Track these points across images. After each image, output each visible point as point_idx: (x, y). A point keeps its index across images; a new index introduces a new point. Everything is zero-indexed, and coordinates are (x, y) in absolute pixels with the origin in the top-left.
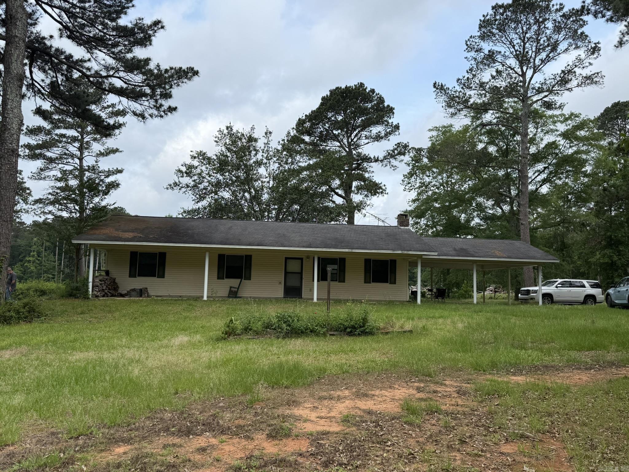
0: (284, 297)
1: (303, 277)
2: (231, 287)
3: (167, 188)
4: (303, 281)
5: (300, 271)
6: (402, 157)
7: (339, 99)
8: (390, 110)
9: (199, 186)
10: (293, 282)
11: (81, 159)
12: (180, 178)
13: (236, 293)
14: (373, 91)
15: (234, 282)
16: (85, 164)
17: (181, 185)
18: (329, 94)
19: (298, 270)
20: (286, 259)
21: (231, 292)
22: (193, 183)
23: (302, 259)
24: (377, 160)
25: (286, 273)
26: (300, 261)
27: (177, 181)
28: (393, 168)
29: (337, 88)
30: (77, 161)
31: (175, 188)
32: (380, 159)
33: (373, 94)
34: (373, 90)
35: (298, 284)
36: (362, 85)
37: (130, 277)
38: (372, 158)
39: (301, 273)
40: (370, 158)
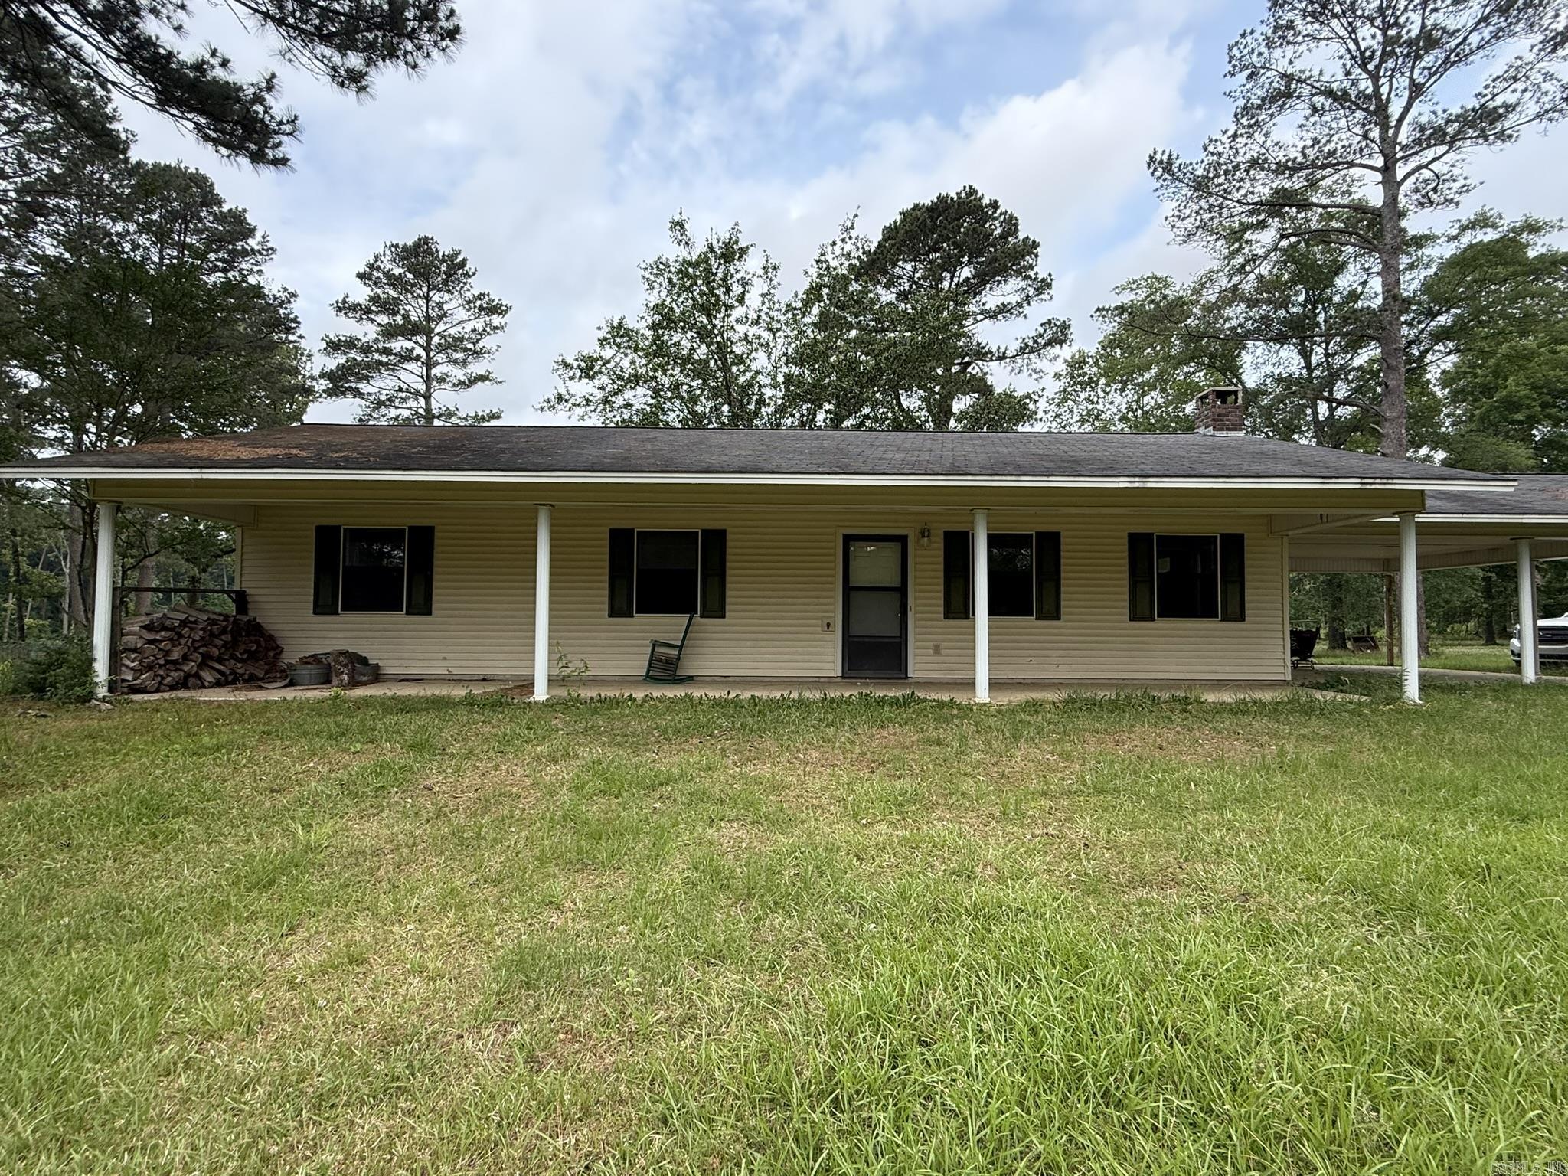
0: (843, 677)
1: (911, 602)
2: (655, 644)
3: (542, 409)
4: (910, 614)
5: (896, 582)
6: (1056, 350)
7: (925, 220)
8: (1030, 247)
9: (613, 399)
10: (876, 624)
11: (427, 397)
12: (568, 383)
13: (673, 664)
14: (994, 205)
15: (668, 626)
16: (434, 405)
17: (572, 401)
18: (898, 218)
19: (892, 579)
20: (848, 539)
21: (654, 660)
22: (599, 395)
23: (902, 540)
24: (1002, 358)
25: (848, 590)
26: (896, 547)
27: (563, 391)
28: (1035, 376)
29: (916, 207)
30: (422, 401)
31: (559, 407)
32: (1009, 354)
33: (995, 212)
34: (996, 202)
35: (891, 631)
36: (972, 191)
37: (315, 613)
38: (994, 350)
39: (902, 591)
40: (990, 352)
